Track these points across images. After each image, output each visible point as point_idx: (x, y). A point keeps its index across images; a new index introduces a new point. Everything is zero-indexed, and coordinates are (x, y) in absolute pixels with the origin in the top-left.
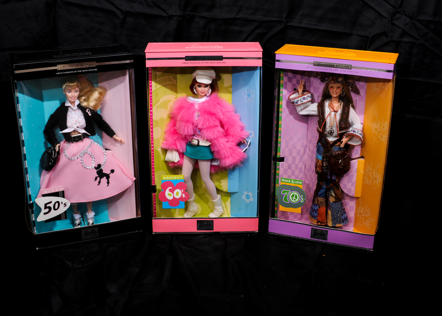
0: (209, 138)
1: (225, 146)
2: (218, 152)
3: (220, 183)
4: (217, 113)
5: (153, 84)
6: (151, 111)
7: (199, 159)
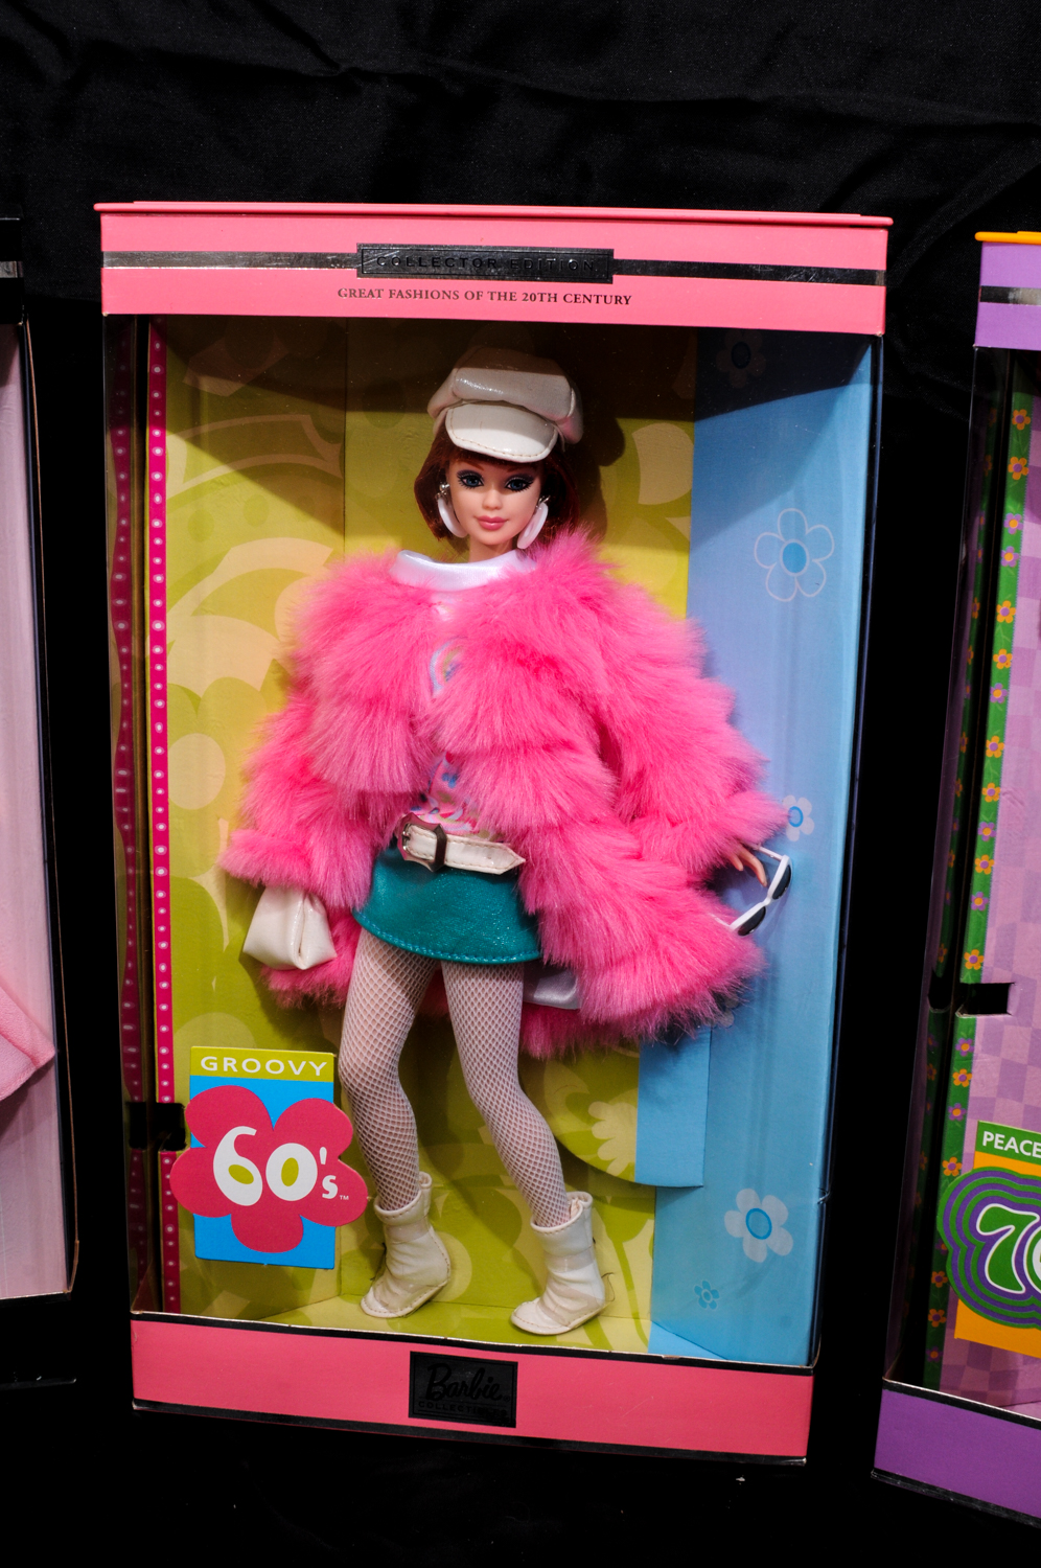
0: (506, 823)
1: (614, 885)
2: (569, 918)
3: (591, 1120)
4: (576, 659)
5: (176, 449)
6: (158, 626)
7: (448, 961)
